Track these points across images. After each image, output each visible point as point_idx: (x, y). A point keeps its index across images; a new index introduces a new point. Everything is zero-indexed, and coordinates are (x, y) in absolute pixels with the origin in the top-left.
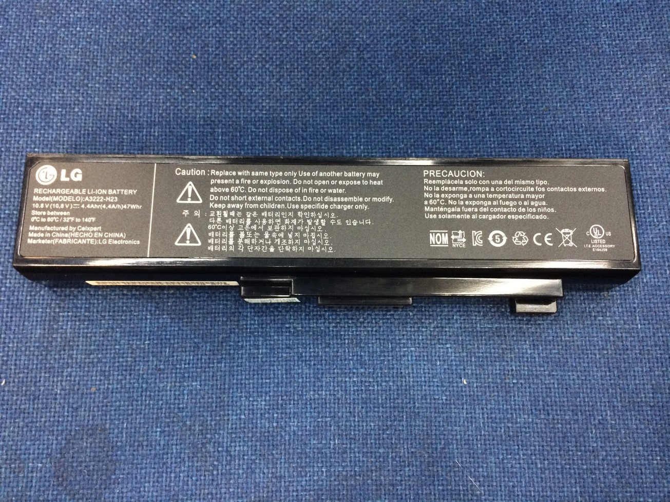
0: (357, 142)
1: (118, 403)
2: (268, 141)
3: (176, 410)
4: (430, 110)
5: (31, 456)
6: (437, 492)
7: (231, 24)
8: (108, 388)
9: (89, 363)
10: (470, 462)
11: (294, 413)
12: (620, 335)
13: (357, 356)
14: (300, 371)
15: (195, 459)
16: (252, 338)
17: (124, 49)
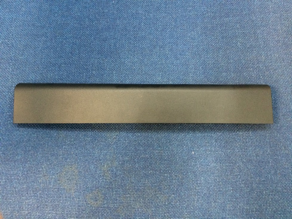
0: (158, 76)
1: (80, 158)
2: (130, 76)
3: (99, 160)
4: (182, 67)
5: (51, 174)
6: (184, 188)
7: (119, 39)
8: (77, 153)
9: (71, 144)
10: (195, 179)
11: (137, 162)
12: (244, 138)
13: (158, 144)
14: (139, 148)
15: (105, 176)
16: (124, 138)
17: (84, 47)
